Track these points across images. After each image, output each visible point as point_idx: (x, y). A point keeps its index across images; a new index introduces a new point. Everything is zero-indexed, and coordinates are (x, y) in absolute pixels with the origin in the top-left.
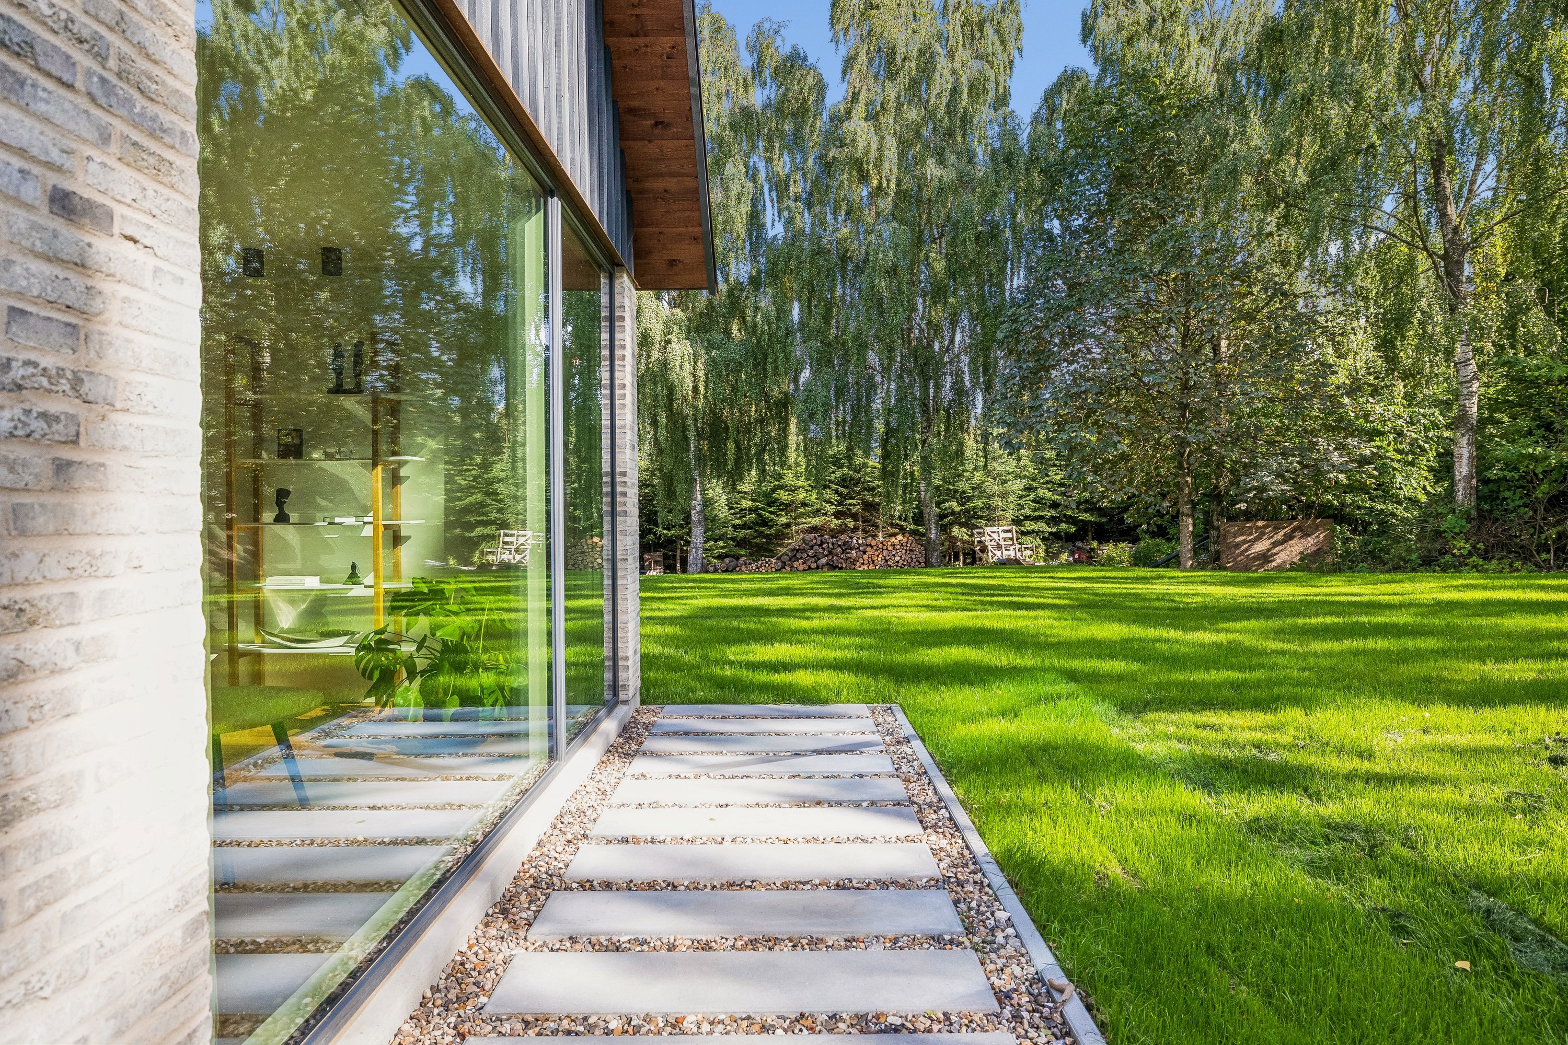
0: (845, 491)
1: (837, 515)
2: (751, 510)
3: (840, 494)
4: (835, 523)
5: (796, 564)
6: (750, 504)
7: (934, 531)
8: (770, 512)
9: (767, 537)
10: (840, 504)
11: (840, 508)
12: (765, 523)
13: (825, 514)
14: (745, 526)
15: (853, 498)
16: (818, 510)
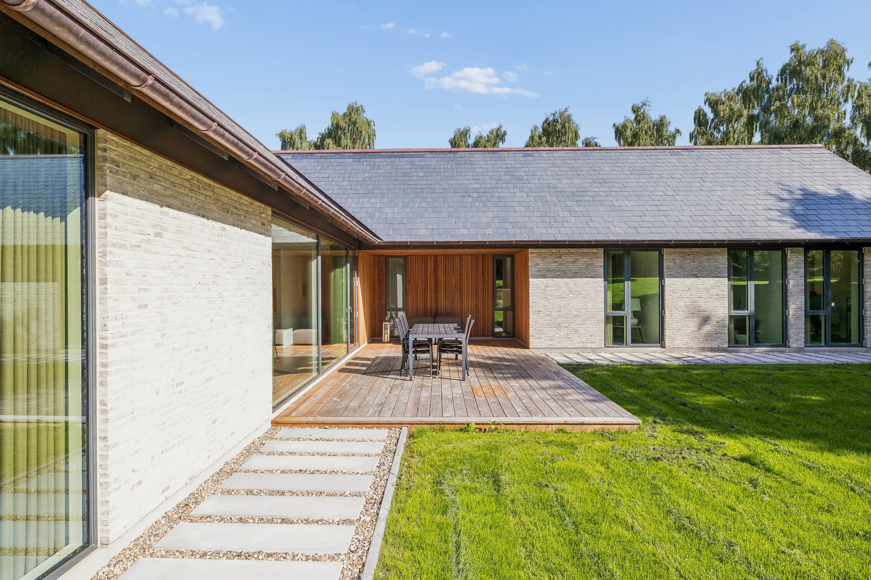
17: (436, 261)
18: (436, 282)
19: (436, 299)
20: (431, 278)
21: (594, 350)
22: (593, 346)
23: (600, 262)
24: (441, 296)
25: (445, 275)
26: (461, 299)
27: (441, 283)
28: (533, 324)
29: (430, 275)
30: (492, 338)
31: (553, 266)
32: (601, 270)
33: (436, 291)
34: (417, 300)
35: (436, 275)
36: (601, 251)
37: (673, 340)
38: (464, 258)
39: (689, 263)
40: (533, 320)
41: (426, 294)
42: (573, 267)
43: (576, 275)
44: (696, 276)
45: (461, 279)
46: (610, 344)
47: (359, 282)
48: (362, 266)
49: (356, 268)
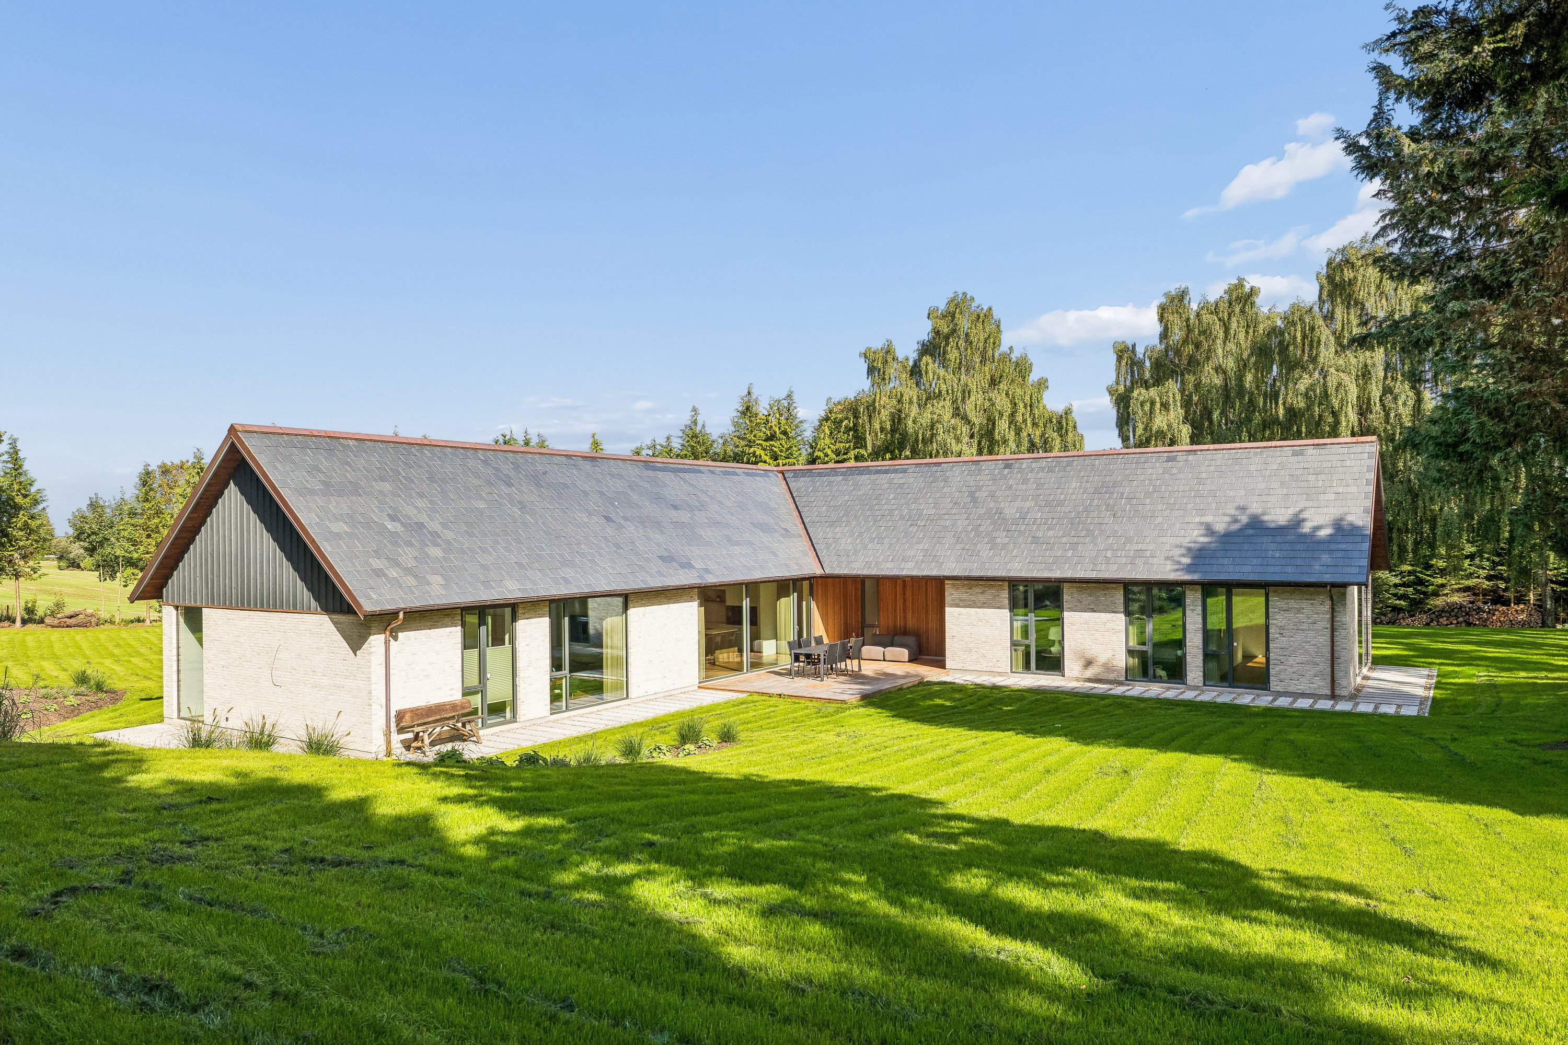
0: (1497, 559)
1: (1489, 578)
2: (1410, 573)
3: (1493, 562)
4: (1486, 584)
5: (1441, 620)
6: (1410, 568)
7: (1549, 602)
8: (1428, 575)
9: (1424, 593)
10: (1493, 569)
11: (1492, 573)
12: (1421, 582)
13: (1478, 577)
14: (1404, 585)
15: (1502, 565)
16: (1471, 574)
18: (905, 600)
19: (905, 617)
20: (900, 598)
21: (1000, 674)
22: (999, 670)
23: (1005, 595)
24: (909, 616)
27: (909, 603)
29: (899, 595)
31: (965, 596)
32: (1006, 602)
33: (905, 612)
34: (887, 618)
35: (904, 594)
36: (1006, 584)
37: (1071, 670)
39: (1086, 599)
40: (949, 643)
41: (895, 614)
42: (982, 598)
43: (984, 605)
44: (1093, 611)
45: (926, 600)
46: (1021, 670)
47: (813, 605)
48: (820, 591)
49: (811, 593)
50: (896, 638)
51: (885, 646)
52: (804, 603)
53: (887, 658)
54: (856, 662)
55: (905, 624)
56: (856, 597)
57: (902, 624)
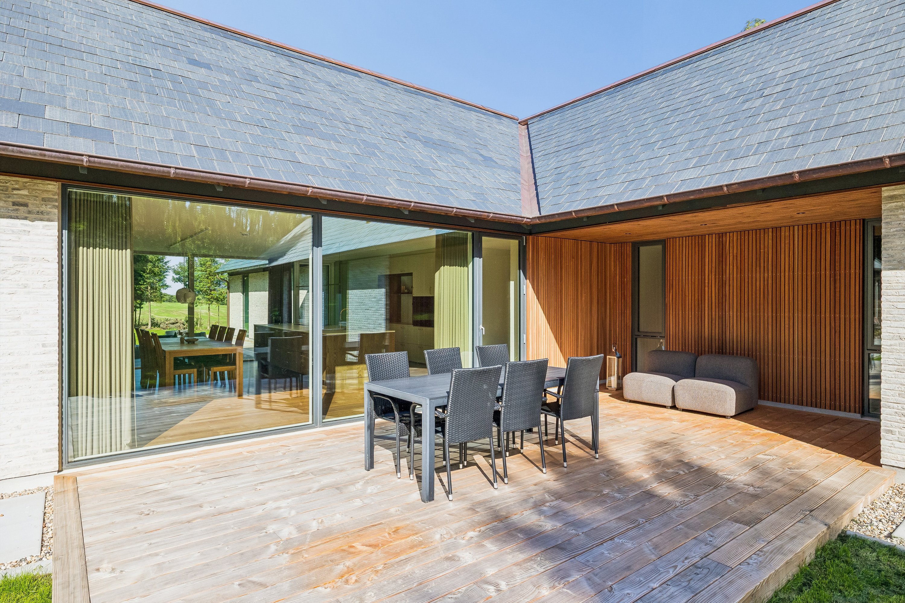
17: (721, 246)
18: (722, 285)
19: (722, 319)
20: (711, 278)
24: (732, 315)
25: (741, 271)
26: (777, 320)
27: (732, 288)
28: (892, 399)
29: (710, 272)
30: (858, 416)
34: (684, 318)
38: (785, 233)
40: (892, 386)
41: (701, 310)
47: (527, 287)
48: (542, 261)
49: (522, 266)
50: (703, 361)
51: (677, 375)
52: (512, 283)
53: (680, 403)
54: (586, 421)
55: (723, 332)
56: (622, 282)
57: (716, 331)
